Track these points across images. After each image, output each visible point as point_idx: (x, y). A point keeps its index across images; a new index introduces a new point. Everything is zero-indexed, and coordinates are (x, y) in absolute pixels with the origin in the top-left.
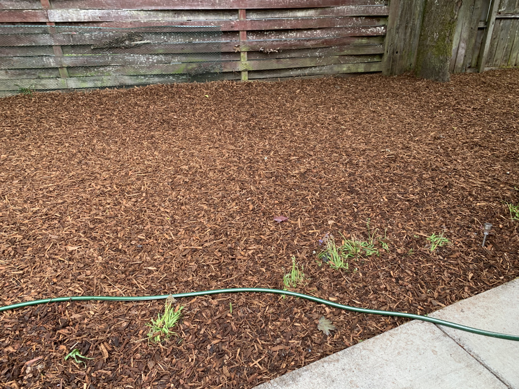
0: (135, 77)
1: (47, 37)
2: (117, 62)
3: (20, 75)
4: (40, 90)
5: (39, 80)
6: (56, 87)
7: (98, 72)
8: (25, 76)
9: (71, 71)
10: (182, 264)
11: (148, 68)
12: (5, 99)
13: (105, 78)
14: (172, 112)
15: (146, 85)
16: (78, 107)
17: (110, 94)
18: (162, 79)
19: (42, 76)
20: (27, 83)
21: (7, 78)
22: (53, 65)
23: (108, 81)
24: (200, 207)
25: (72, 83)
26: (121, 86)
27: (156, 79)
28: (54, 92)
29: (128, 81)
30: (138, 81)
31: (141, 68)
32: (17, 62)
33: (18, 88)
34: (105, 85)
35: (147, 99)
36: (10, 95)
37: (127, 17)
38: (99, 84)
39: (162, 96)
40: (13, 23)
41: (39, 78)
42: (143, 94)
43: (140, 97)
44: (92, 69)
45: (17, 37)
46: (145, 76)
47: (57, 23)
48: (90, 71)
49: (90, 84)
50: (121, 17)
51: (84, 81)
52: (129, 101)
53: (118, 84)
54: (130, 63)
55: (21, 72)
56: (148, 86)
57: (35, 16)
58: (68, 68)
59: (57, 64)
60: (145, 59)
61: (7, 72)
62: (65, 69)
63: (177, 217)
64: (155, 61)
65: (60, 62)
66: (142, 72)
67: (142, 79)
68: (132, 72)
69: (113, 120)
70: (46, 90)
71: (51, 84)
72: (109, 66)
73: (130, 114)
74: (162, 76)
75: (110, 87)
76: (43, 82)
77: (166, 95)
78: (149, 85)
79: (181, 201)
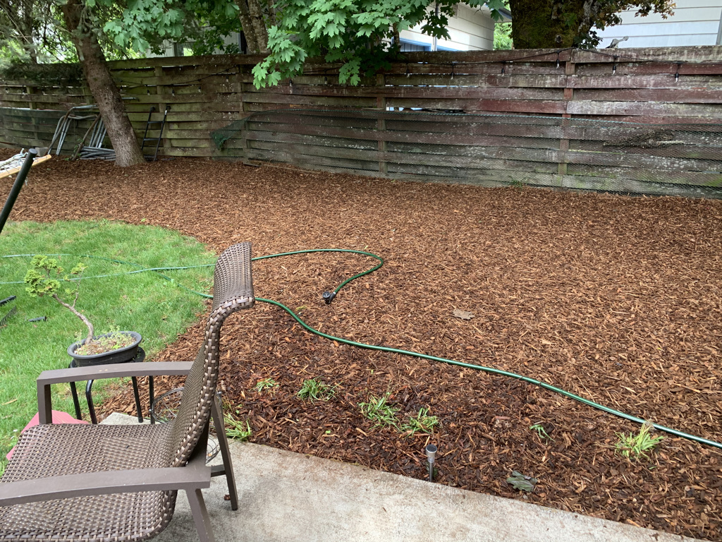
0: (647, 184)
1: (558, 129)
2: (629, 164)
3: (517, 166)
4: (531, 185)
5: (534, 174)
6: (549, 184)
7: (602, 172)
8: (521, 169)
9: (570, 169)
10: (669, 399)
11: (669, 174)
12: (495, 189)
13: (608, 180)
14: (690, 233)
15: (659, 196)
16: (568, 208)
17: (609, 200)
18: (684, 191)
19: (539, 170)
20: (521, 176)
21: (504, 168)
22: (554, 159)
23: (610, 184)
24: (706, 350)
25: (568, 182)
26: (625, 193)
27: (676, 190)
28: (545, 189)
29: (636, 187)
30: (650, 189)
31: (659, 173)
32: (519, 153)
33: (510, 180)
34: (605, 188)
35: (656, 213)
36: (500, 185)
37: (660, 111)
38: (599, 186)
39: (678, 212)
40: (528, 114)
41: (535, 172)
42: (652, 206)
43: (647, 209)
44: (596, 168)
45: (528, 128)
46: (662, 184)
47: (573, 115)
48: (593, 170)
49: (588, 186)
50: (652, 110)
51: (581, 181)
52: (632, 211)
53: (622, 189)
54: (646, 166)
55: (519, 163)
56: (661, 197)
57: (554, 107)
58: (569, 164)
59: (558, 159)
60: (669, 163)
61: (505, 163)
62: (565, 165)
63: (671, 351)
64: (682, 167)
65: (563, 157)
66: (659, 178)
67: (656, 188)
68: (645, 177)
69: (607, 229)
70: (538, 186)
71: (545, 179)
72: (617, 166)
73: (630, 226)
74: (687, 186)
75: (610, 192)
76: (538, 176)
77: (685, 212)
78: (664, 195)
79: (680, 336)
